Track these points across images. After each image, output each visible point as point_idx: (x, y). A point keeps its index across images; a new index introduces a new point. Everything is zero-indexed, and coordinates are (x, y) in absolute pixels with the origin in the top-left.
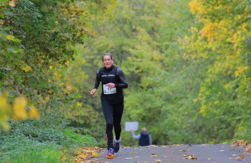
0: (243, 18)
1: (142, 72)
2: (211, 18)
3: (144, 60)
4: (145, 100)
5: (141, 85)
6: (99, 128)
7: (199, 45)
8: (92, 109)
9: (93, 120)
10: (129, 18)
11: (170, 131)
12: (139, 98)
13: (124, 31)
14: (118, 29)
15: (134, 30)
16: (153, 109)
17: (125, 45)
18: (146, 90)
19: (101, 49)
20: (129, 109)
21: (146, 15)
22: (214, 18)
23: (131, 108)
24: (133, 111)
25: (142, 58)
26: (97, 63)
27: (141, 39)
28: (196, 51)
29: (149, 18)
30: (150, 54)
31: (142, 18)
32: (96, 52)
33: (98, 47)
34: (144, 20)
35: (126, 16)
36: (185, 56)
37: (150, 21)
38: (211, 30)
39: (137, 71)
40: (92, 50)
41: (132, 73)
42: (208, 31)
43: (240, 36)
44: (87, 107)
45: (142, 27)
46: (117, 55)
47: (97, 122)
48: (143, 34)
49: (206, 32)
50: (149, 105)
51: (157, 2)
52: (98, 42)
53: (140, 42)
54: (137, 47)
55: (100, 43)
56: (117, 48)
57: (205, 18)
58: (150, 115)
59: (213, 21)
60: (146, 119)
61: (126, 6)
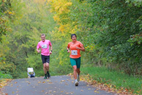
1: (35, 47)
2: (63, 23)
3: (36, 42)
4: (37, 59)
5: (35, 53)
6: (16, 72)
7: (58, 35)
8: (13, 64)
9: (14, 69)
10: (29, 23)
12: (34, 58)
13: (27, 29)
14: (24, 28)
15: (31, 28)
16: (40, 63)
17: (28, 35)
18: (37, 55)
21: (36, 22)
22: (64, 23)
23: (30, 63)
24: (31, 64)
26: (15, 43)
28: (57, 37)
29: (38, 23)
30: (38, 39)
32: (14, 38)
34: (35, 24)
35: (27, 22)
36: (53, 40)
37: (39, 24)
39: (33, 47)
40: (13, 37)
41: (31, 47)
42: (62, 29)
43: (74, 31)
44: (11, 63)
45: (35, 27)
46: (24, 39)
48: (35, 30)
49: (61, 29)
50: (38, 62)
52: (15, 34)
53: (34, 33)
54: (32, 36)
56: (24, 36)
57: (60, 23)
58: (39, 66)
59: (64, 24)
60: (37, 68)
61: (27, 17)
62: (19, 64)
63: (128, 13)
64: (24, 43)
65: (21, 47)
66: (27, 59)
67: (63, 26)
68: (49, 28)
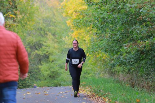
0: (90, 29)
1: (50, 54)
3: (51, 48)
4: (51, 67)
5: (49, 60)
6: (30, 81)
10: (43, 28)
11: (62, 82)
12: (48, 66)
13: (41, 34)
14: (38, 33)
15: (46, 34)
16: (55, 71)
17: (42, 41)
18: (51, 62)
19: (30, 42)
20: (43, 72)
21: (51, 26)
22: (78, 28)
23: (44, 71)
24: (45, 73)
25: (49, 47)
26: (28, 49)
27: (49, 38)
30: (53, 45)
31: (49, 28)
32: (27, 44)
33: (28, 41)
34: (50, 29)
35: (41, 27)
36: (66, 46)
37: (54, 29)
38: (77, 34)
39: (47, 53)
40: (25, 43)
41: (45, 54)
42: (75, 34)
43: (89, 37)
45: (50, 32)
46: (38, 45)
47: (29, 78)
48: (50, 36)
49: (74, 35)
50: (53, 70)
51: (57, 20)
52: (28, 39)
53: (48, 39)
54: (47, 42)
55: (29, 40)
56: (37, 42)
57: (74, 28)
58: (54, 75)
59: (77, 30)
60: (52, 76)
61: (41, 22)
62: (32, 72)
63: (131, 19)
64: (37, 50)
65: (34, 54)
66: (40, 67)
67: (77, 31)
68: (63, 33)
